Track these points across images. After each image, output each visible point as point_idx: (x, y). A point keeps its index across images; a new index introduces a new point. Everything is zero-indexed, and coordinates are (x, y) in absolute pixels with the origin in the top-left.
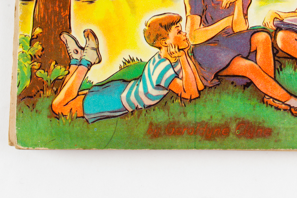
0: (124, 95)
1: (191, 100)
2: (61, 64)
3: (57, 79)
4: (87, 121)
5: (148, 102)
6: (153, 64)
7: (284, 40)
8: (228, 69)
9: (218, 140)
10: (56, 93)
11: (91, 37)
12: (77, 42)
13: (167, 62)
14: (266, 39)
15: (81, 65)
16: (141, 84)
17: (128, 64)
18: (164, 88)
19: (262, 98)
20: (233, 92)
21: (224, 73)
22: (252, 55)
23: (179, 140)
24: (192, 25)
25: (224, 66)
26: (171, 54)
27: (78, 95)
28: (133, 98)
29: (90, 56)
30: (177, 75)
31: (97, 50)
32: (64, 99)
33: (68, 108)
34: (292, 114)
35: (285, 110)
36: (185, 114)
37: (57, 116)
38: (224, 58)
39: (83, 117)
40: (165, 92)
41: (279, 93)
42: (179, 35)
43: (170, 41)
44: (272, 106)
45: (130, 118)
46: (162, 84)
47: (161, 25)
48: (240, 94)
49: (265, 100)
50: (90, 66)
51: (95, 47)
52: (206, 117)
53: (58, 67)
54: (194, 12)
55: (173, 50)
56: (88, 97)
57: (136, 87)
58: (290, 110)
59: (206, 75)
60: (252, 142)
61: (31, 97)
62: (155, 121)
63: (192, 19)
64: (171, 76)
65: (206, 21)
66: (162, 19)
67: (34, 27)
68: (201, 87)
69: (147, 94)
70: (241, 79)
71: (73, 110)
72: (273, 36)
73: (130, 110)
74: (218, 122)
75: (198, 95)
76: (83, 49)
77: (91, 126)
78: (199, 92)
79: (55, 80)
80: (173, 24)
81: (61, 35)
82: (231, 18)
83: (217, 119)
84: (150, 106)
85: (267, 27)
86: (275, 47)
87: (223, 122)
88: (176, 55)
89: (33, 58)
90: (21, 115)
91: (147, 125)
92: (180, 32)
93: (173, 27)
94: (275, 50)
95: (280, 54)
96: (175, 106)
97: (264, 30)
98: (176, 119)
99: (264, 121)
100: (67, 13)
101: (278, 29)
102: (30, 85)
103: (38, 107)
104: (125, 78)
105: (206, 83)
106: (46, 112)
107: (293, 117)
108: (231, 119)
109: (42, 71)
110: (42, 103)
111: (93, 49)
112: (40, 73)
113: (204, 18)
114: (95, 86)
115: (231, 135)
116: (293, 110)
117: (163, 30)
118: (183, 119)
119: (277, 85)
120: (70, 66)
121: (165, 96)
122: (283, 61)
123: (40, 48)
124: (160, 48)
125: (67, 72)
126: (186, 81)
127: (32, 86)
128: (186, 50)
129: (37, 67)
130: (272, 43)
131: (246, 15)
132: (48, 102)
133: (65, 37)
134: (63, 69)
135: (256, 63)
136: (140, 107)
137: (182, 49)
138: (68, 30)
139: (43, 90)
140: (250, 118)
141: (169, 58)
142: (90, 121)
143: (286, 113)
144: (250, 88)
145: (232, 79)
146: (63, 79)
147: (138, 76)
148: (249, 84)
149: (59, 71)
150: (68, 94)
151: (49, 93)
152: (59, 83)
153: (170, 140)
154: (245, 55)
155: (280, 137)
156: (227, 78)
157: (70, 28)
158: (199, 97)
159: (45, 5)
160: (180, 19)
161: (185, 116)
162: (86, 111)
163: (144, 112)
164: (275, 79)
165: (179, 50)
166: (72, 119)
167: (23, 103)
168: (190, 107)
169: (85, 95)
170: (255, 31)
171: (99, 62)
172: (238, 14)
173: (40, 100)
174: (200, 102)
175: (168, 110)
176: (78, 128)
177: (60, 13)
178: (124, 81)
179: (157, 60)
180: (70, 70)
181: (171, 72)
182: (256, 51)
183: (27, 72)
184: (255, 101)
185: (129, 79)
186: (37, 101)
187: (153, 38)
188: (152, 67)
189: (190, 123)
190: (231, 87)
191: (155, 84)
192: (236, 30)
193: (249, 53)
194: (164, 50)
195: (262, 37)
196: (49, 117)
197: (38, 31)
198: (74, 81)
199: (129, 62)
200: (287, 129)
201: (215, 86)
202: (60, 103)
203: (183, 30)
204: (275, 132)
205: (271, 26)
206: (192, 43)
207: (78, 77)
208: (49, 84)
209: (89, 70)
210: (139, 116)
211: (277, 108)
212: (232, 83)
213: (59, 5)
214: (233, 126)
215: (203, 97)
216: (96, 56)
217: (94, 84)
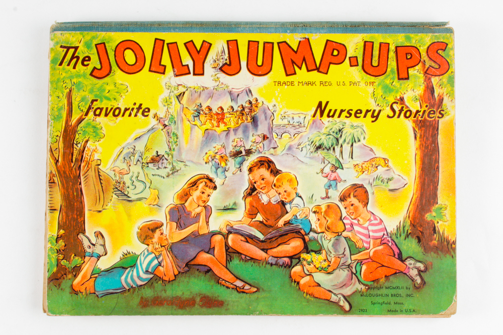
0: (123, 278)
1: (169, 282)
2: (78, 256)
3: (76, 266)
4: (97, 296)
5: (140, 283)
6: (143, 256)
7: (233, 241)
8: (195, 260)
9: (187, 309)
10: (75, 276)
11: (100, 237)
12: (90, 240)
13: (153, 255)
14: (221, 240)
15: (92, 256)
16: (135, 270)
17: (126, 256)
18: (151, 273)
19: (218, 280)
20: (198, 276)
21: (192, 263)
22: (211, 250)
23: (161, 309)
24: (171, 229)
25: (192, 258)
26: (156, 249)
27: (91, 278)
28: (129, 280)
29: (99, 250)
30: (160, 264)
31: (104, 246)
32: (81, 281)
33: (84, 287)
34: (238, 291)
35: (233, 288)
36: (165, 291)
37: (76, 293)
38: (192, 252)
39: (95, 293)
40: (152, 276)
41: (228, 277)
42: (161, 236)
43: (155, 240)
44: (224, 286)
45: (127, 294)
46: (150, 270)
47: (149, 228)
48: (203, 278)
49: (220, 281)
50: (99, 257)
51: (103, 244)
52: (179, 293)
53: (77, 258)
54: (172, 220)
55: (157, 246)
56: (97, 280)
57: (131, 272)
58: (236, 289)
59: (180, 264)
60: (210, 310)
61: (58, 279)
62: (145, 296)
63: (171, 225)
64: (156, 264)
65: (180, 227)
66: (150, 224)
67: (59, 229)
68: (176, 273)
69: (139, 277)
70: (203, 267)
71: (87, 289)
72: (226, 237)
73: (128, 288)
74: (187, 297)
75: (174, 278)
76: (94, 245)
77: (100, 299)
78: (175, 276)
79: (74, 267)
80: (157, 228)
81: (78, 235)
82: (197, 224)
83: (187, 295)
84: (141, 286)
85: (222, 231)
86: (227, 245)
87: (191, 297)
88: (159, 250)
89: (58, 251)
90: (51, 292)
91: (139, 298)
92: (162, 234)
93: (158, 230)
94: (227, 247)
95: (230, 250)
96: (158, 285)
97: (220, 233)
98: (159, 294)
99: (218, 296)
100: (82, 219)
101: (230, 232)
102: (57, 271)
103: (63, 286)
104: (124, 266)
105: (180, 270)
106: (68, 290)
107: (238, 293)
108: (196, 294)
109: (65, 261)
110: (65, 284)
111: (101, 245)
112: (64, 262)
113: (179, 224)
114: (103, 271)
115: (196, 306)
116: (238, 288)
117: (151, 232)
118: (164, 295)
119: (228, 271)
120: (85, 257)
121: (151, 278)
122: (232, 255)
123: (63, 244)
124: (148, 245)
125: (83, 261)
126: (166, 268)
127: (58, 271)
128: (166, 247)
129: (61, 258)
130: (225, 243)
131: (207, 222)
132: (69, 283)
133: (81, 236)
134: (80, 259)
135: (214, 256)
136: (134, 286)
137: (164, 246)
138: (84, 232)
139: (66, 274)
140: (209, 294)
141: (155, 252)
142: (100, 296)
143: (233, 291)
144: (210, 273)
145: (197, 267)
146: (80, 267)
147: (132, 265)
148: (209, 270)
149: (77, 261)
150: (84, 277)
151: (70, 276)
152: (77, 269)
153: (155, 309)
154: (207, 250)
155: (229, 307)
156: (194, 266)
157: (85, 230)
158: (175, 279)
159: (66, 213)
160: (162, 225)
161: (165, 292)
162: (97, 289)
163: (137, 290)
164: (226, 267)
165: (162, 246)
166: (87, 295)
167: (52, 283)
168: (168, 287)
169: (96, 277)
170: (214, 234)
171: (106, 254)
172: (203, 222)
173: (64, 281)
174: (176, 283)
175: (154, 288)
176: (91, 301)
177: (77, 219)
178: (123, 268)
179: (146, 253)
180: (85, 260)
181: (156, 262)
182: (214, 248)
183: (54, 262)
184: (213, 282)
185: (126, 266)
186: (62, 282)
187: (143, 237)
188: (142, 258)
189: (168, 297)
190: (197, 273)
191: (145, 270)
192: (201, 233)
193: (210, 249)
194: (151, 246)
195: (218, 238)
196: (70, 293)
197: (62, 232)
198: (88, 268)
199: (126, 255)
200: (234, 302)
201: (186, 272)
202: (78, 283)
203: (165, 233)
204: (226, 303)
205: (225, 231)
206: (170, 241)
207: (91, 265)
208: (70, 270)
209: (98, 260)
210: (133, 293)
211: (228, 287)
212: (198, 270)
213: (76, 214)
214: (198, 299)
215: (178, 279)
216: (104, 250)
217: (102, 270)
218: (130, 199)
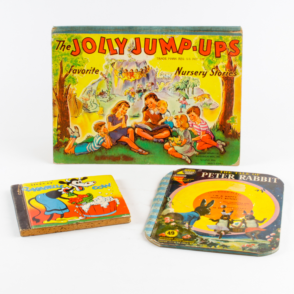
0: (87, 147)
1: (108, 149)
2: (67, 137)
3: (66, 142)
4: (76, 155)
5: (95, 149)
7: (137, 131)
8: (120, 139)
9: (117, 161)
10: (66, 146)
11: (76, 128)
12: (72, 130)
13: (101, 137)
14: (132, 130)
15: (73, 137)
16: (93, 144)
17: (88, 137)
18: (100, 145)
19: (130, 149)
20: (122, 147)
21: (119, 141)
22: (128, 135)
23: (105, 161)
24: (109, 125)
25: (119, 138)
26: (102, 134)
27: (73, 147)
28: (90, 148)
29: (76, 134)
30: (104, 141)
31: (78, 133)
32: (69, 148)
33: (70, 151)
34: (140, 154)
35: (137, 152)
36: (107, 153)
37: (66, 154)
38: (119, 136)
39: (75, 154)
40: (100, 146)
41: (135, 147)
42: (105, 129)
43: (102, 130)
44: (133, 151)
45: (89, 154)
46: (100, 144)
47: (99, 125)
48: (124, 147)
49: (131, 149)
50: (76, 138)
51: (78, 132)
52: (113, 154)
53: (66, 138)
54: (109, 121)
55: (103, 133)
56: (76, 148)
57: (91, 145)
58: (139, 153)
59: (113, 141)
60: (127, 162)
61: (58, 147)
62: (97, 155)
63: (109, 123)
64: (102, 141)
65: (113, 124)
66: (99, 123)
67: (58, 124)
68: (112, 145)
69: (95, 147)
70: (124, 143)
71: (71, 152)
72: (134, 129)
73: (89, 152)
74: (117, 156)
75: (110, 147)
76: (74, 132)
77: (77, 156)
78: (111, 146)
79: (65, 142)
80: (103, 125)
81: (67, 128)
82: (121, 123)
83: (117, 155)
84: (96, 151)
85: (132, 127)
86: (135, 133)
87: (118, 156)
88: (104, 135)
89: (58, 135)
90: (55, 153)
91: (95, 156)
92: (105, 128)
93: (103, 126)
94: (135, 134)
95: (136, 135)
96: (104, 151)
97: (131, 127)
98: (104, 155)
99: (131, 156)
100: (68, 120)
101: (136, 127)
102: (57, 144)
103: (60, 150)
104: (88, 142)
105: (113, 144)
106: (62, 152)
107: (140, 155)
108: (121, 155)
109: (61, 139)
110: (61, 150)
111: (77, 132)
112: (60, 140)
113: (112, 123)
114: (78, 144)
115: (121, 160)
116: (140, 152)
117: (100, 127)
118: (106, 155)
119: (135, 145)
120: (70, 138)
121: (100, 147)
122: (137, 137)
123: (60, 132)
124: (99, 132)
125: (69, 140)
126: (107, 143)
127: (58, 144)
128: (107, 133)
129: (59, 138)
130: (134, 132)
131: (126, 123)
132: (63, 149)
133: (68, 128)
134: (68, 139)
135: (129, 138)
136: (92, 151)
137: (106, 133)
138: (69, 126)
139: (61, 145)
140: (126, 155)
141: (102, 136)
142: (77, 155)
143: (138, 153)
144: (127, 145)
145: (121, 143)
146: (68, 142)
147: (92, 141)
148: (126, 144)
149: (66, 139)
150: (70, 146)
151: (63, 146)
152: (66, 143)
153: (102, 161)
154: (126, 135)
155: (136, 160)
156: (120, 142)
157: (70, 125)
158: (111, 148)
159: (61, 118)
160: (105, 123)
161: (107, 154)
162: (75, 152)
163: (94, 152)
164: (134, 143)
165: (105, 133)
166: (71, 154)
167: (55, 149)
168: (108, 151)
169: (75, 147)
170: (129, 128)
171: (79, 136)
172: (124, 122)
173: (61, 148)
174: (111, 150)
175: (101, 152)
176: (73, 157)
177: (66, 121)
178: (87, 143)
179: (98, 136)
180: (70, 139)
181: (102, 140)
182: (129, 134)
183: (56, 140)
184: (128, 150)
185: (89, 142)
186: (60, 149)
187: (96, 129)
188: (96, 138)
189: (108, 156)
190: (121, 145)
191: (97, 144)
192: (123, 127)
193: (127, 135)
194: (100, 133)
195: (131, 130)
196: (64, 154)
197: (59, 126)
198: (71, 143)
199: (89, 137)
200: (138, 158)
201: (116, 145)
202: (67, 149)
203: (106, 127)
204: (134, 159)
205: (134, 126)
206: (109, 131)
207: (72, 141)
208: (63, 143)
209: (76, 139)
210: (92, 154)
211: (135, 152)
212: (121, 144)
213: (66, 118)
214: (121, 157)
215: (112, 148)
216: (78, 135)
217: (78, 143)
218: (90, 112)
